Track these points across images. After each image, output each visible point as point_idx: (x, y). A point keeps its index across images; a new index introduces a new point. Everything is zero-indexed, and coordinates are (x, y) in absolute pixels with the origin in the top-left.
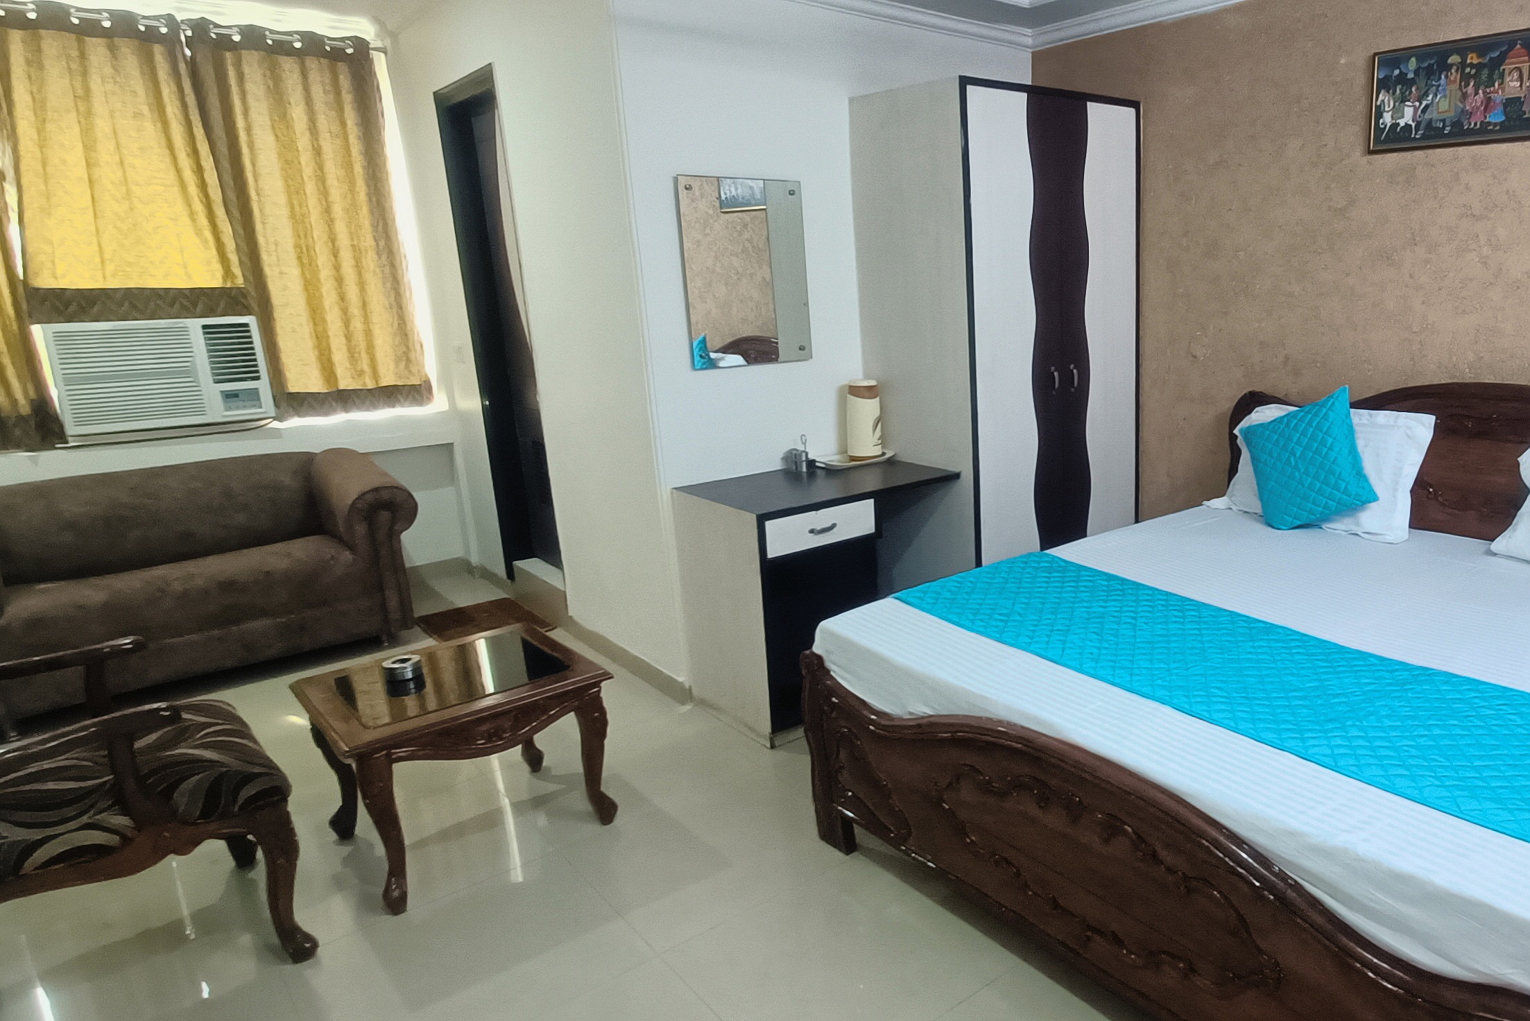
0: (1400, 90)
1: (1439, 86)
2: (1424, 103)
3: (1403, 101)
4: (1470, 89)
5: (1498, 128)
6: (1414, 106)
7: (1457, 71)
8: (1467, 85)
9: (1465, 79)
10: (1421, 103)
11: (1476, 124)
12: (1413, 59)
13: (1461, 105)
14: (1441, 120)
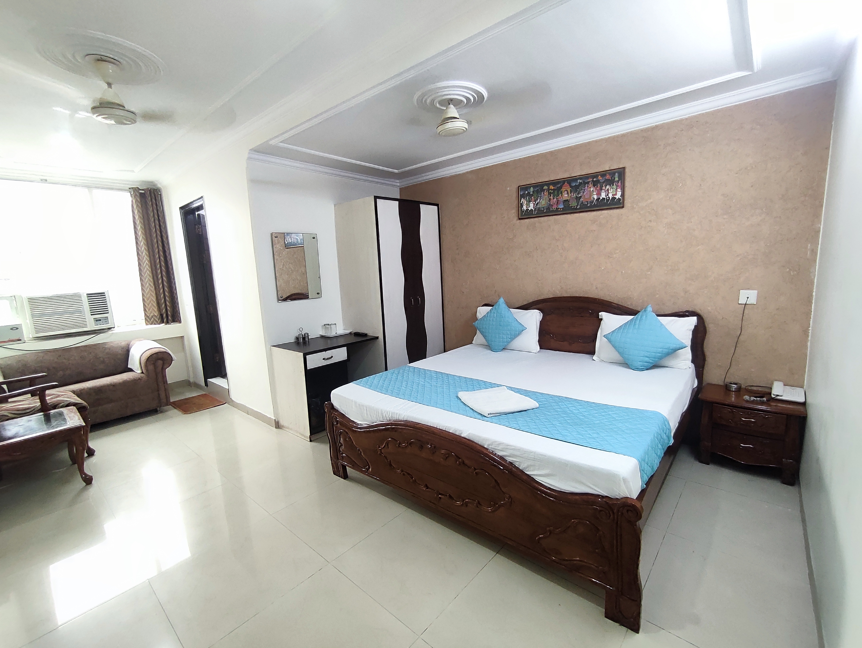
0: (528, 198)
1: (541, 196)
2: (537, 202)
3: (530, 201)
4: (552, 197)
5: (562, 210)
6: (533, 203)
7: (547, 191)
8: (551, 196)
9: (550, 194)
10: (536, 203)
11: (554, 209)
12: (532, 188)
13: (549, 203)
14: (543, 208)
